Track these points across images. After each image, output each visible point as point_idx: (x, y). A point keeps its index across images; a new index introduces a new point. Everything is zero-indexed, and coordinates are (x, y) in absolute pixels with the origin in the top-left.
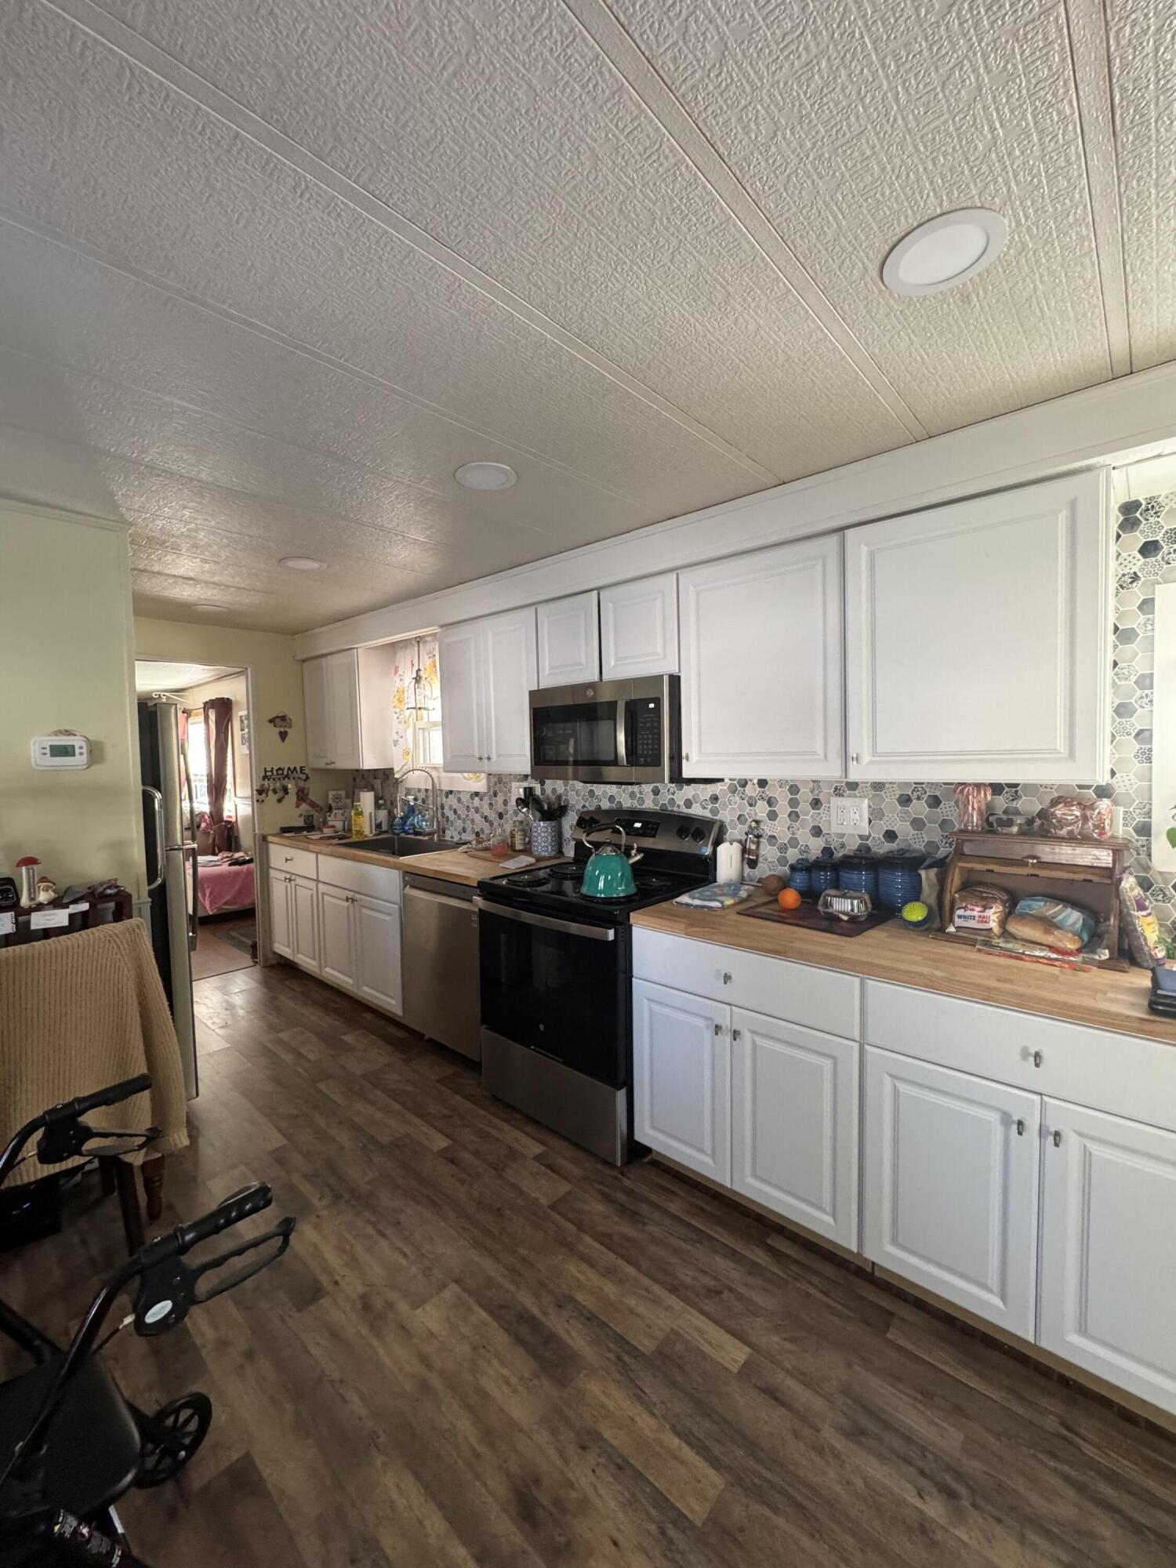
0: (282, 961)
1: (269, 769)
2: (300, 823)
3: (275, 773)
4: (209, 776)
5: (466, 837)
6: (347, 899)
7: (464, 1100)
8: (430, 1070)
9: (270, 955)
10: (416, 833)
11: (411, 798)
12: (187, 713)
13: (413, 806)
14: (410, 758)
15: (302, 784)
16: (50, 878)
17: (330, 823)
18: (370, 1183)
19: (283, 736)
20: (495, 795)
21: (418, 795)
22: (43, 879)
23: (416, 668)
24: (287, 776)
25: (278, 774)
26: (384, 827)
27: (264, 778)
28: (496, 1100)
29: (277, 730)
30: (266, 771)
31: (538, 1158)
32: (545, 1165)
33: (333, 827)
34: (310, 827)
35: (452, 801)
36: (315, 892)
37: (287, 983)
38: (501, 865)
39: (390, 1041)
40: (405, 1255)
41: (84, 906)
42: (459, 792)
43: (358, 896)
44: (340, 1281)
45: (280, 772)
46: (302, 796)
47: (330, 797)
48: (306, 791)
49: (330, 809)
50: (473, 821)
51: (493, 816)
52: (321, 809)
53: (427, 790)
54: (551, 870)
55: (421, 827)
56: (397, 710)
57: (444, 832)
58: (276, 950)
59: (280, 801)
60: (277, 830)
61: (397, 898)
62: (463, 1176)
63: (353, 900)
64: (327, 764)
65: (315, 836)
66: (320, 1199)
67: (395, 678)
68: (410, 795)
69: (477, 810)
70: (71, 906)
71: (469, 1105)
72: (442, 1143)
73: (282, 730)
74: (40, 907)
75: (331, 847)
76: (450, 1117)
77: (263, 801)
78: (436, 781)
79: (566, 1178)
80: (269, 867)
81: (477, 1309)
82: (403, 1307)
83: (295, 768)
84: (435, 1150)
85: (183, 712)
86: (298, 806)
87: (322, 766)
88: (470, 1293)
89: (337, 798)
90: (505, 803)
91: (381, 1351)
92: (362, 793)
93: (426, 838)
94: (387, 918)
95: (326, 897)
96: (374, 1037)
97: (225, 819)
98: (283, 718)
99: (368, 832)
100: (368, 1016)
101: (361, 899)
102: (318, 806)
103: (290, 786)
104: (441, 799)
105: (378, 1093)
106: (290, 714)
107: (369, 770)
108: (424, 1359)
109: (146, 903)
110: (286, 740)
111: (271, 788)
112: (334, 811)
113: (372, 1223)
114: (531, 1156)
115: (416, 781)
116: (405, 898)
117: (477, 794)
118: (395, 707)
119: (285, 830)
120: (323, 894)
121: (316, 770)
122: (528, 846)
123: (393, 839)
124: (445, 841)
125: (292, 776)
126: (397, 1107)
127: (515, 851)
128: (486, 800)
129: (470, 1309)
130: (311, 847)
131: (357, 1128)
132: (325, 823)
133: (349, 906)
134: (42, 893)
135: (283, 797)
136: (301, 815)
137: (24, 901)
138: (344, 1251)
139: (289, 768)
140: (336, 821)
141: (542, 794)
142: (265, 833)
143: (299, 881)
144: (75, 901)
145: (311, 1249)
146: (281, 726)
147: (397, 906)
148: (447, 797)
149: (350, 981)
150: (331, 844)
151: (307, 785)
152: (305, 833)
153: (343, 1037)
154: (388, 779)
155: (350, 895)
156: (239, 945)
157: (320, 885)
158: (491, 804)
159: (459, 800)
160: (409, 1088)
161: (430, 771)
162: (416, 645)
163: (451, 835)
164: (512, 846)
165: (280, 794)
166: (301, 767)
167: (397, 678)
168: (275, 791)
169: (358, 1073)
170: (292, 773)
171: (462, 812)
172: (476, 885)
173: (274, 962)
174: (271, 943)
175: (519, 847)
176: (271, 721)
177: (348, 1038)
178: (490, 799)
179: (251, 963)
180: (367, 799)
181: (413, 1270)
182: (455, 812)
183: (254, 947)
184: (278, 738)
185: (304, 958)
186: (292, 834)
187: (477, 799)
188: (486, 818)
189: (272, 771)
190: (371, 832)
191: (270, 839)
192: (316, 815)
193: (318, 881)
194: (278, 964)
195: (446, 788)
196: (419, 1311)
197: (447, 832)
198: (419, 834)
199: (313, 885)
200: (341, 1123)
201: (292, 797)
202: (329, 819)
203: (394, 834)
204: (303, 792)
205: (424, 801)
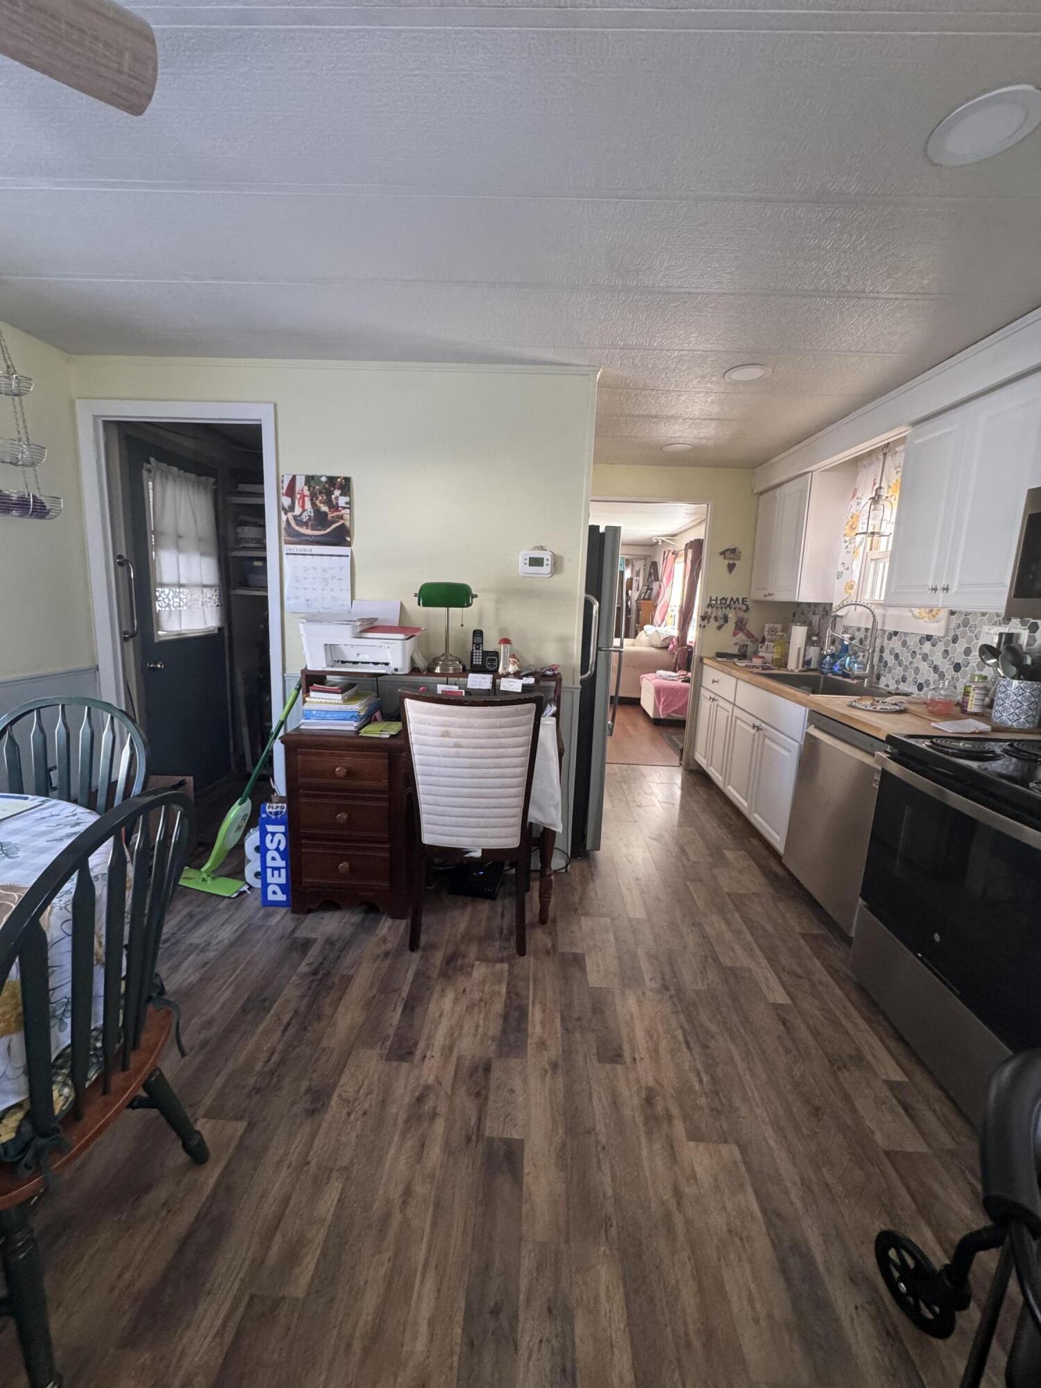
0: (700, 770)
1: (714, 598)
2: (735, 650)
3: (719, 602)
4: (681, 607)
5: (904, 687)
6: (754, 726)
7: (823, 969)
8: (795, 921)
9: (691, 762)
10: (845, 675)
11: (847, 636)
12: (675, 554)
13: (847, 646)
14: (853, 592)
15: (741, 614)
16: (517, 656)
17: (761, 654)
18: (696, 992)
19: (731, 567)
20: (955, 640)
21: (857, 633)
22: (513, 656)
23: (877, 486)
24: (729, 606)
25: (721, 603)
26: (813, 665)
27: (709, 605)
28: (861, 989)
29: (726, 562)
30: (711, 600)
31: (892, 1085)
32: (899, 1101)
33: (763, 657)
34: (742, 656)
35: (896, 643)
36: (730, 714)
37: (698, 788)
38: (933, 724)
39: (767, 873)
40: (701, 1081)
41: (531, 680)
42: (906, 634)
43: (764, 726)
44: (638, 1061)
45: (723, 602)
46: (740, 626)
47: (767, 629)
48: (744, 621)
49: (763, 640)
50: (917, 670)
51: (946, 666)
52: (757, 640)
53: (867, 630)
54: (1011, 745)
55: (851, 669)
56: (847, 539)
57: (878, 678)
58: (696, 759)
59: (719, 628)
60: (713, 654)
61: (800, 737)
62: (789, 1044)
63: (759, 729)
64: (765, 596)
65: (742, 664)
66: (651, 979)
67: (852, 503)
68: (847, 633)
69: (925, 657)
70: (524, 678)
71: (826, 978)
72: (781, 997)
73: (731, 562)
74: (507, 675)
75: (750, 675)
76: (801, 977)
77: (704, 627)
78: (879, 619)
79: (924, 1135)
80: (701, 685)
81: (749, 1190)
82: (679, 1128)
83: (738, 599)
84: (771, 1001)
85: (673, 554)
86: (735, 635)
87: (761, 598)
88: (750, 1170)
89: (773, 631)
90: (968, 652)
91: (645, 1152)
92: (794, 627)
93: (855, 681)
94: (786, 754)
95: (738, 721)
96: (753, 863)
97: (688, 644)
98: (733, 551)
99: (793, 665)
100: (755, 842)
101: (766, 729)
102: (753, 637)
103: (730, 616)
104: (883, 641)
105: (737, 915)
106: (741, 548)
107: (809, 604)
108: (678, 1193)
109: (577, 688)
110: (733, 572)
111: (713, 616)
112: (766, 643)
113: (684, 1030)
114: (884, 1077)
115: (854, 618)
116: (809, 737)
117: (929, 638)
118: (845, 535)
119: (720, 655)
120: (737, 718)
121: (757, 602)
122: (988, 710)
123: (820, 677)
124: (878, 688)
125: (733, 606)
126: (750, 938)
127: (964, 712)
128: (941, 647)
129: (741, 1186)
130: (734, 672)
131: (704, 936)
132: (755, 654)
133: (754, 734)
134: (511, 666)
135: (723, 625)
136: (736, 644)
137: (501, 670)
138: (651, 1037)
139: (732, 599)
140: (769, 653)
141: (1028, 644)
142: (703, 655)
143: (721, 702)
144: (527, 676)
145: (628, 1017)
146: (730, 559)
147: (797, 744)
148: (890, 639)
149: (746, 804)
150: (752, 672)
151: (746, 616)
152: (736, 660)
153: (724, 851)
154: (827, 615)
155: (758, 723)
156: (674, 746)
157: (736, 710)
158: (946, 651)
159: (904, 644)
160: (769, 927)
161: (873, 607)
162: (881, 457)
163: (887, 682)
164: (962, 705)
165: (721, 622)
166: (743, 599)
167: (854, 503)
168: (716, 619)
169: (726, 890)
170: (734, 603)
171: (905, 657)
172: (884, 739)
173: (694, 768)
174: (693, 754)
175: (972, 707)
176: (721, 553)
177: (729, 855)
178: (947, 644)
179: (678, 764)
180: (799, 634)
181: (703, 1101)
182: (897, 657)
183: (682, 751)
184: (726, 570)
185: (713, 770)
186: (725, 659)
187: (928, 644)
188: (936, 669)
189: (716, 600)
190: (797, 668)
191: (705, 661)
192: (749, 643)
193: (734, 705)
194: (697, 770)
195: (890, 628)
196: (692, 1144)
197: (882, 678)
198: (847, 676)
199: (729, 707)
200: (693, 925)
201: (731, 626)
202: (760, 650)
203: (822, 673)
204: (742, 622)
205: (861, 642)
